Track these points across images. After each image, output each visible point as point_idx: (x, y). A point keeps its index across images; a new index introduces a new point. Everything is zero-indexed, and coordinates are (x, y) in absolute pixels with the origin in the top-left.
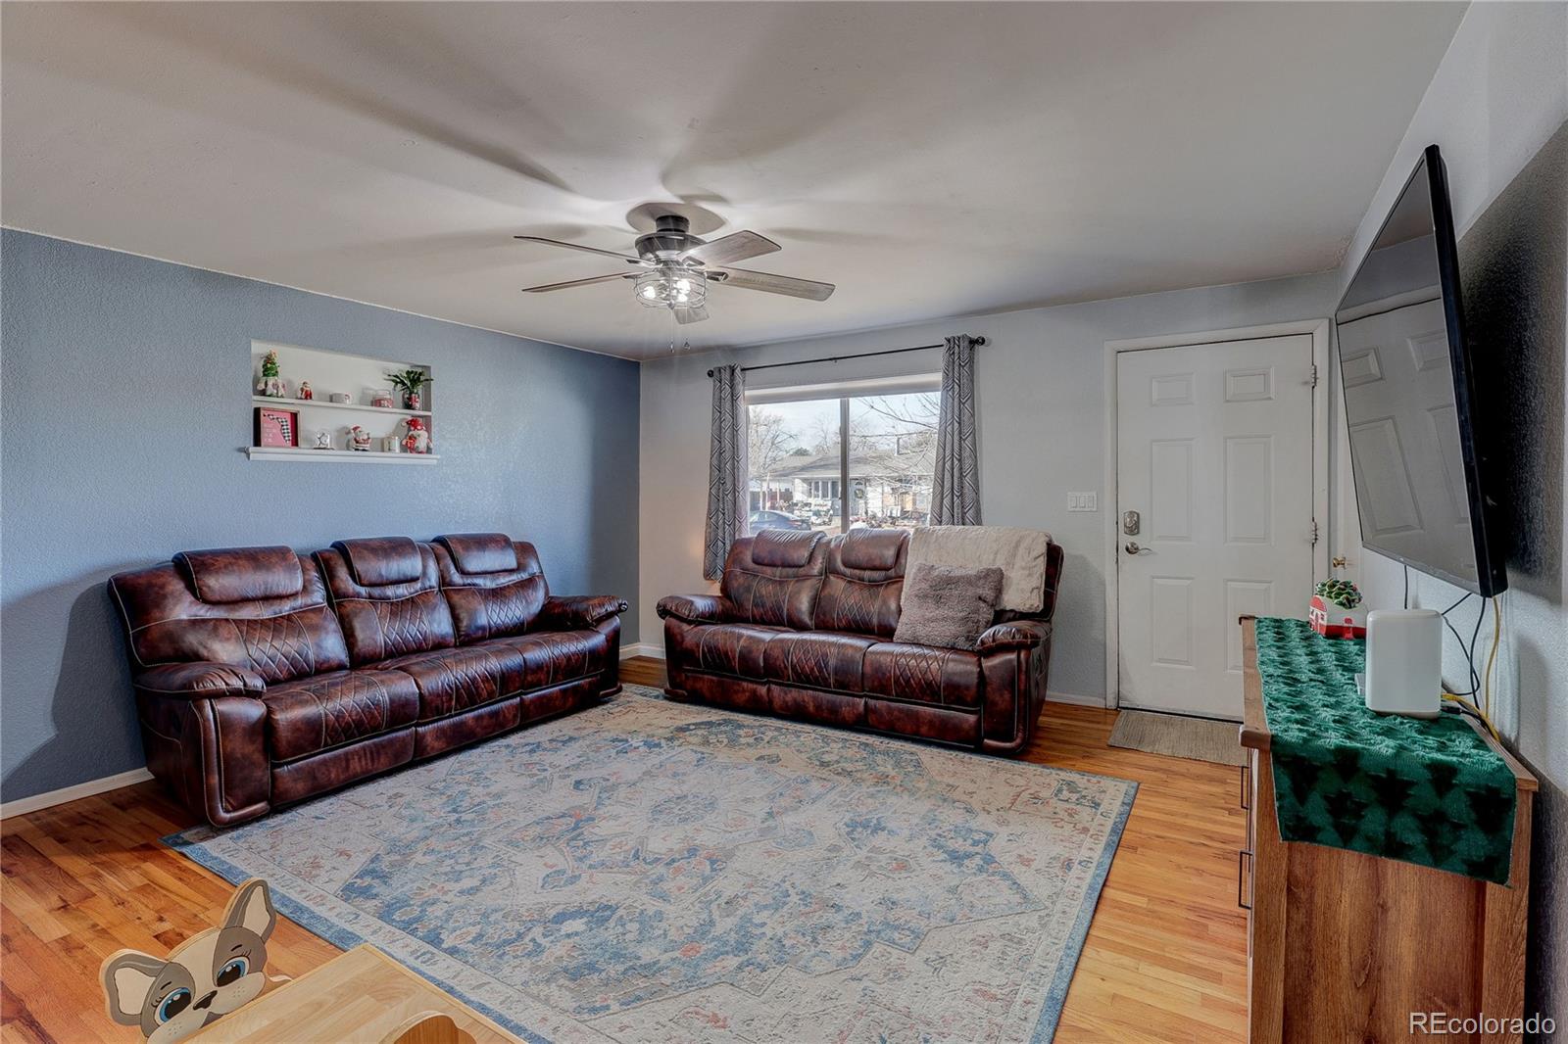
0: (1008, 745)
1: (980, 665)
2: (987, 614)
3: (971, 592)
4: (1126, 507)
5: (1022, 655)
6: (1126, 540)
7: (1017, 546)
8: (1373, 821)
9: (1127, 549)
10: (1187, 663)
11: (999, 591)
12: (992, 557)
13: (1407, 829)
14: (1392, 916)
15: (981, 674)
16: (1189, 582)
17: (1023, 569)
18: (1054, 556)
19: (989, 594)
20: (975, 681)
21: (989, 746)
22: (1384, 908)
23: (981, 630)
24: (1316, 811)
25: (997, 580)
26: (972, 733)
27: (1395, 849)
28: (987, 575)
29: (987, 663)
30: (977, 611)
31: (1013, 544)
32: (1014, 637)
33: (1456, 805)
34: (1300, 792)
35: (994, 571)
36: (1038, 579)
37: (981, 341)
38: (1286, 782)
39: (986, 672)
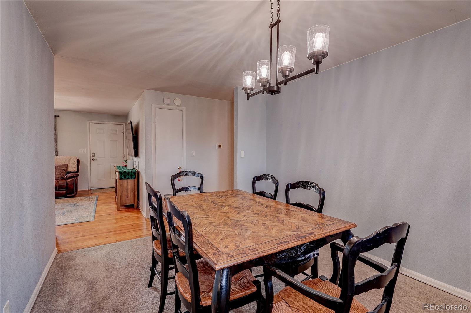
0: (73, 195)
1: (66, 181)
2: (65, 173)
3: (61, 169)
4: (92, 152)
5: (76, 178)
6: (92, 158)
7: (70, 159)
8: (127, 177)
9: (92, 160)
10: (104, 179)
11: (67, 168)
12: (64, 162)
13: (129, 177)
14: (129, 185)
15: (67, 183)
16: (104, 165)
17: (72, 164)
18: (78, 161)
19: (65, 169)
20: (66, 184)
21: (68, 196)
22: (128, 184)
23: (64, 176)
24: (123, 177)
25: (67, 166)
26: (65, 194)
27: (128, 178)
28: (64, 165)
29: (68, 181)
30: (63, 172)
31: (69, 159)
32: (74, 175)
33: (133, 174)
34: (121, 175)
35: (66, 164)
36: (75, 165)
37: (58, 116)
38: (120, 175)
39: (68, 182)
